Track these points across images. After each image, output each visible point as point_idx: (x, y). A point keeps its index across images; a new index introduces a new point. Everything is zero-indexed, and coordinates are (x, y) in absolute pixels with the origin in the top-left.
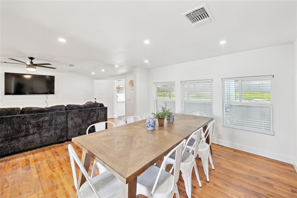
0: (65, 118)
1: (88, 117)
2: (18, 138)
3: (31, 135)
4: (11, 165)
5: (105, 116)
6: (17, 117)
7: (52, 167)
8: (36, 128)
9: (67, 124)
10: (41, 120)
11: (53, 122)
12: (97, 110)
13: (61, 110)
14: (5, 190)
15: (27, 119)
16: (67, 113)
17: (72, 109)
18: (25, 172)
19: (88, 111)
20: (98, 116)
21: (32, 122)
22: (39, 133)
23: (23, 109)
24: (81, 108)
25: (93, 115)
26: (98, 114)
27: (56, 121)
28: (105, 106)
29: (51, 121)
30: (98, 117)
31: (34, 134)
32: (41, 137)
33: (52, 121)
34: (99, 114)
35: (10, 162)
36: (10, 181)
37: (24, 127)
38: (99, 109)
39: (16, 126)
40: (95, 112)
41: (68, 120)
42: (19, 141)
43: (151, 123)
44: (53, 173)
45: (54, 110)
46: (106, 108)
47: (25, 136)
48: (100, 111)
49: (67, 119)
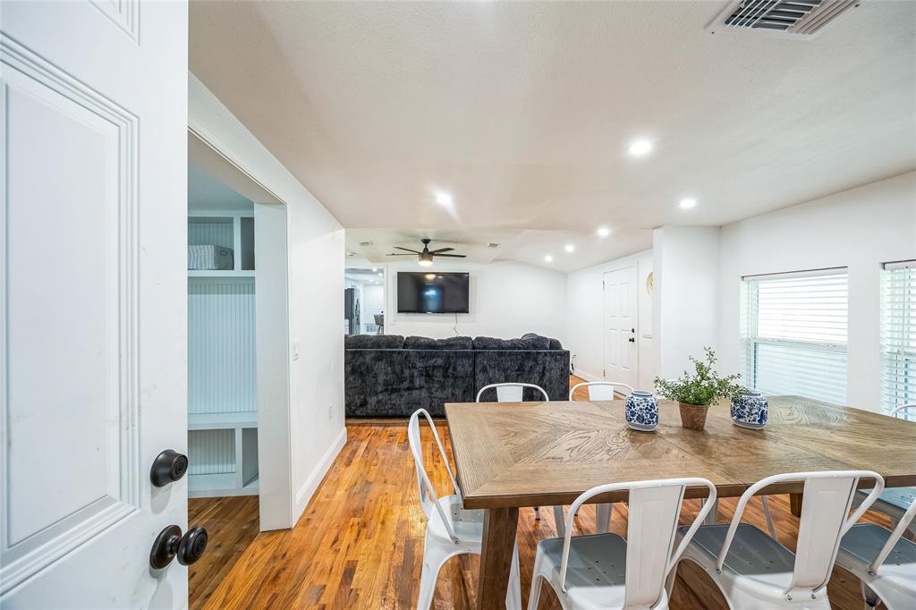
0: (470, 366)
1: (517, 370)
2: (399, 390)
3: (416, 389)
4: (388, 433)
5: (561, 375)
6: (399, 353)
7: (436, 459)
8: (423, 378)
9: (475, 381)
10: (431, 362)
11: (451, 370)
12: (541, 357)
13: (465, 347)
14: (372, 467)
15: (412, 359)
16: (476, 355)
17: (485, 348)
18: (400, 451)
19: (520, 357)
20: (543, 372)
21: (419, 365)
22: (428, 389)
23: (407, 338)
24: (503, 348)
25: (531, 367)
26: (544, 368)
27: (455, 369)
28: (565, 348)
29: (446, 369)
30: (543, 374)
31: (421, 388)
32: (431, 398)
33: (449, 368)
34: (547, 368)
35: (389, 429)
36: (381, 457)
37: (407, 372)
38: (545, 354)
39: (398, 368)
40: (535, 360)
41: (477, 371)
42: (401, 396)
43: (637, 408)
44: (434, 469)
45: (452, 345)
46: (567, 353)
47: (408, 389)
48: (548, 359)
49: (474, 369)
